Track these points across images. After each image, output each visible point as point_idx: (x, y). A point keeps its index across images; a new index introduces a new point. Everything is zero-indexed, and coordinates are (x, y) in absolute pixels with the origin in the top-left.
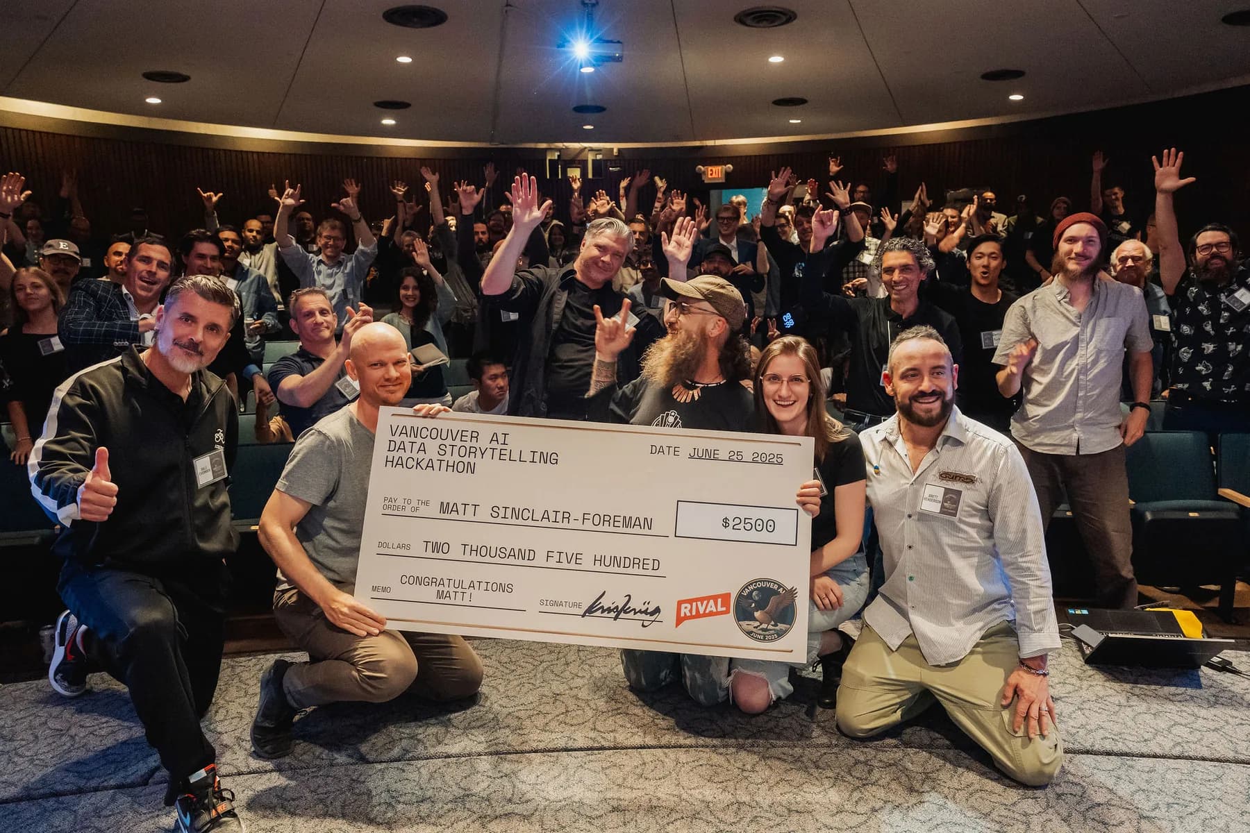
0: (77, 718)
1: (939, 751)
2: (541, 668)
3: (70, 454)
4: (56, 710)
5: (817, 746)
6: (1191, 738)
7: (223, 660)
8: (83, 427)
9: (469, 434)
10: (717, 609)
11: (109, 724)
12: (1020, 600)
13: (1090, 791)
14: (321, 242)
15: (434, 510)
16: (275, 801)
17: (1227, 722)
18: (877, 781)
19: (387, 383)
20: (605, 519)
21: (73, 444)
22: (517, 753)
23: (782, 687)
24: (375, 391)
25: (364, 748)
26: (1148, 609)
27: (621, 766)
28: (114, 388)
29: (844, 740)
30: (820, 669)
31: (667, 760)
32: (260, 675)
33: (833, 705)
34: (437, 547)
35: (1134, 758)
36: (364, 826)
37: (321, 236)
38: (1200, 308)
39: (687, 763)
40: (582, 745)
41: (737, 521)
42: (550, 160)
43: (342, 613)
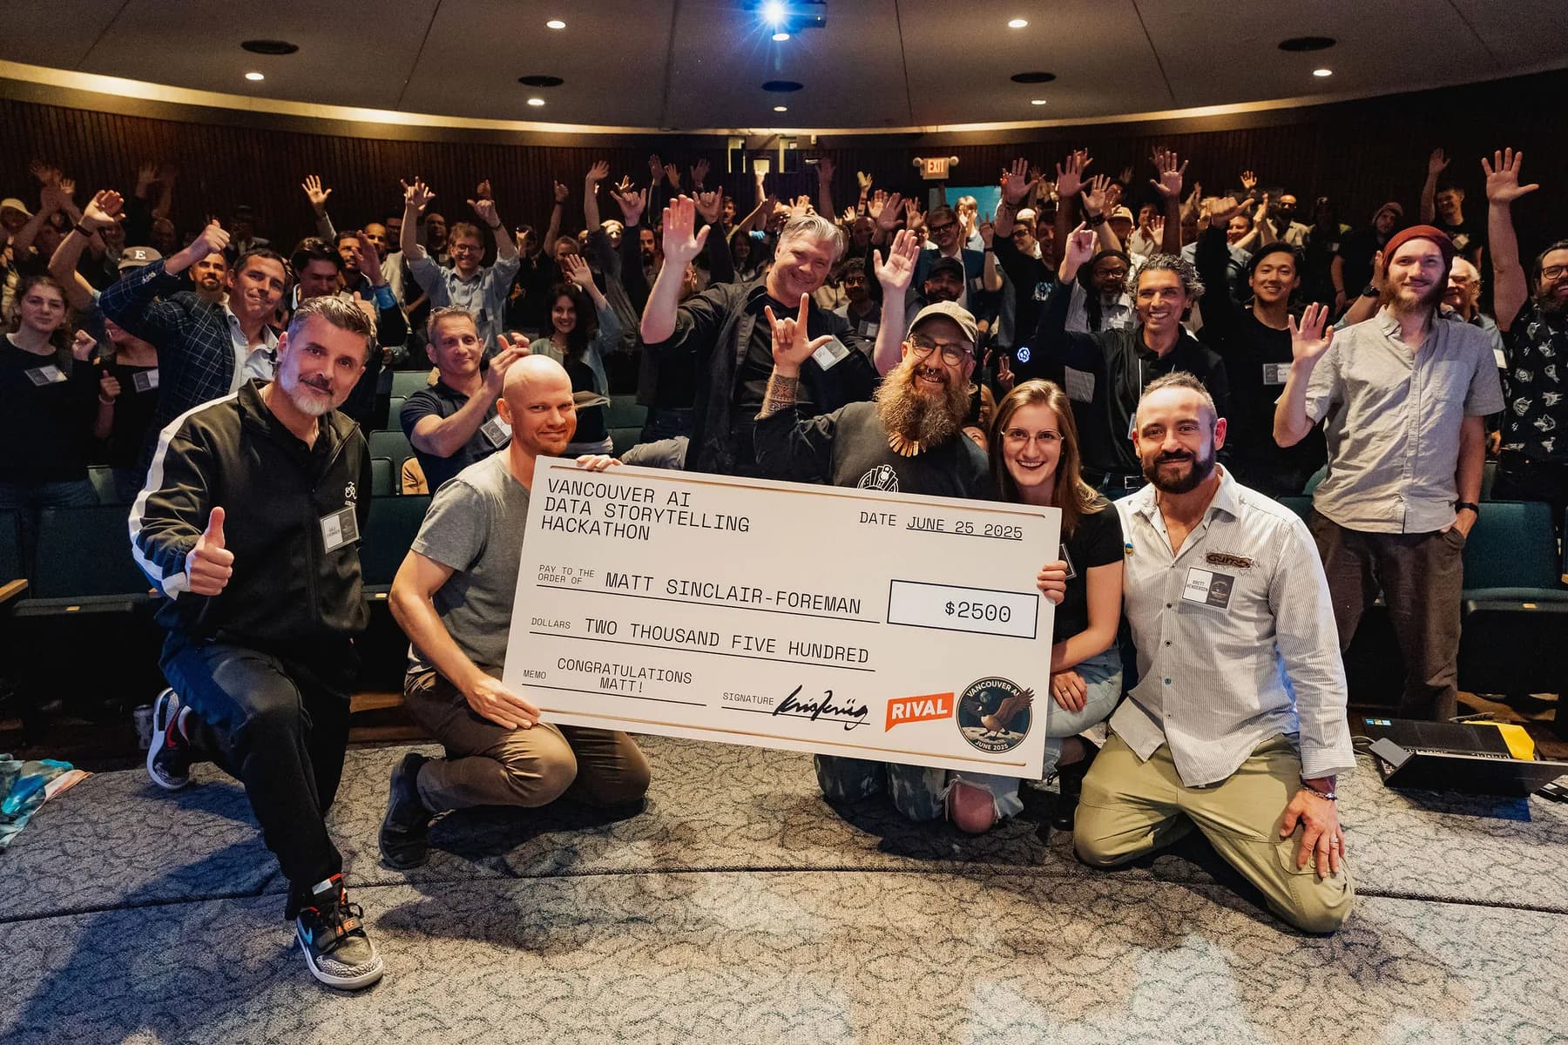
0: (180, 815)
1: (1200, 886)
2: (718, 771)
3: (178, 511)
4: (155, 805)
5: (1051, 875)
6: (1515, 882)
7: (347, 752)
8: (192, 478)
9: (642, 492)
10: (936, 710)
11: (216, 823)
12: (1307, 709)
13: (1385, 942)
14: (455, 252)
15: (599, 582)
16: (408, 918)
17: (1560, 863)
18: (1123, 920)
19: (548, 430)
20: (804, 599)
21: (181, 499)
22: (690, 870)
23: (1008, 802)
24: (533, 438)
25: (511, 859)
26: (1466, 722)
27: (813, 891)
28: (229, 433)
29: (1083, 868)
30: (1057, 781)
31: (869, 886)
32: (389, 771)
33: (1070, 826)
34: (602, 627)
35: (1443, 904)
36: (512, 951)
37: (454, 245)
38: (1541, 348)
39: (893, 890)
40: (767, 865)
41: (964, 607)
42: (732, 150)
43: (488, 701)
